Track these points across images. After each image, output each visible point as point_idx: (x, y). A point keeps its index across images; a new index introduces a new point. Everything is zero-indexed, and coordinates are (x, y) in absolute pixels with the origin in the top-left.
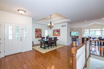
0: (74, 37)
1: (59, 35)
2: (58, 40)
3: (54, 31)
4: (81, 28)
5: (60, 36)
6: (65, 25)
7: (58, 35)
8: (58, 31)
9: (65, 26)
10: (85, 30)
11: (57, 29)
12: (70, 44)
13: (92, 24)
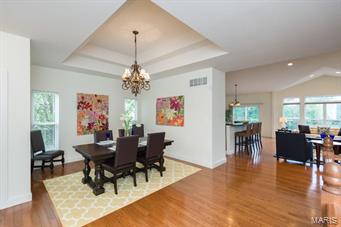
0: (245, 129)
1: (180, 121)
2: (170, 143)
3: (161, 103)
4: (271, 93)
5: (182, 125)
6: (205, 79)
7: (175, 120)
8: (176, 104)
9: (204, 81)
10: (286, 101)
11: (172, 95)
12: (224, 160)
13: (312, 76)
